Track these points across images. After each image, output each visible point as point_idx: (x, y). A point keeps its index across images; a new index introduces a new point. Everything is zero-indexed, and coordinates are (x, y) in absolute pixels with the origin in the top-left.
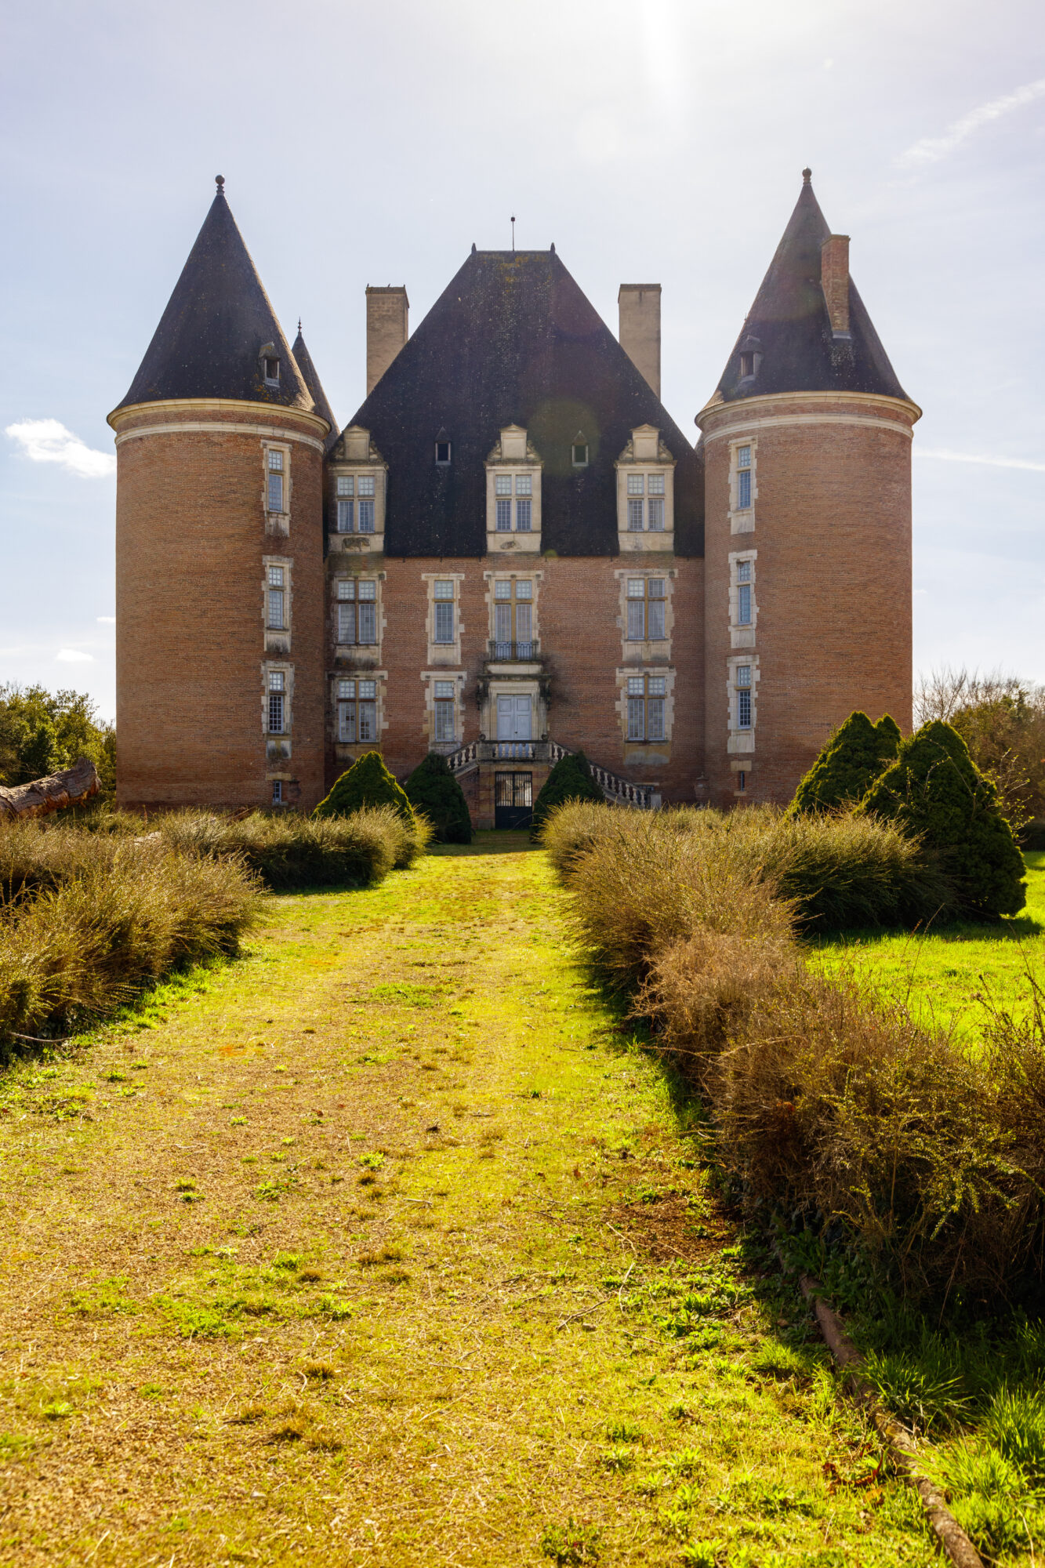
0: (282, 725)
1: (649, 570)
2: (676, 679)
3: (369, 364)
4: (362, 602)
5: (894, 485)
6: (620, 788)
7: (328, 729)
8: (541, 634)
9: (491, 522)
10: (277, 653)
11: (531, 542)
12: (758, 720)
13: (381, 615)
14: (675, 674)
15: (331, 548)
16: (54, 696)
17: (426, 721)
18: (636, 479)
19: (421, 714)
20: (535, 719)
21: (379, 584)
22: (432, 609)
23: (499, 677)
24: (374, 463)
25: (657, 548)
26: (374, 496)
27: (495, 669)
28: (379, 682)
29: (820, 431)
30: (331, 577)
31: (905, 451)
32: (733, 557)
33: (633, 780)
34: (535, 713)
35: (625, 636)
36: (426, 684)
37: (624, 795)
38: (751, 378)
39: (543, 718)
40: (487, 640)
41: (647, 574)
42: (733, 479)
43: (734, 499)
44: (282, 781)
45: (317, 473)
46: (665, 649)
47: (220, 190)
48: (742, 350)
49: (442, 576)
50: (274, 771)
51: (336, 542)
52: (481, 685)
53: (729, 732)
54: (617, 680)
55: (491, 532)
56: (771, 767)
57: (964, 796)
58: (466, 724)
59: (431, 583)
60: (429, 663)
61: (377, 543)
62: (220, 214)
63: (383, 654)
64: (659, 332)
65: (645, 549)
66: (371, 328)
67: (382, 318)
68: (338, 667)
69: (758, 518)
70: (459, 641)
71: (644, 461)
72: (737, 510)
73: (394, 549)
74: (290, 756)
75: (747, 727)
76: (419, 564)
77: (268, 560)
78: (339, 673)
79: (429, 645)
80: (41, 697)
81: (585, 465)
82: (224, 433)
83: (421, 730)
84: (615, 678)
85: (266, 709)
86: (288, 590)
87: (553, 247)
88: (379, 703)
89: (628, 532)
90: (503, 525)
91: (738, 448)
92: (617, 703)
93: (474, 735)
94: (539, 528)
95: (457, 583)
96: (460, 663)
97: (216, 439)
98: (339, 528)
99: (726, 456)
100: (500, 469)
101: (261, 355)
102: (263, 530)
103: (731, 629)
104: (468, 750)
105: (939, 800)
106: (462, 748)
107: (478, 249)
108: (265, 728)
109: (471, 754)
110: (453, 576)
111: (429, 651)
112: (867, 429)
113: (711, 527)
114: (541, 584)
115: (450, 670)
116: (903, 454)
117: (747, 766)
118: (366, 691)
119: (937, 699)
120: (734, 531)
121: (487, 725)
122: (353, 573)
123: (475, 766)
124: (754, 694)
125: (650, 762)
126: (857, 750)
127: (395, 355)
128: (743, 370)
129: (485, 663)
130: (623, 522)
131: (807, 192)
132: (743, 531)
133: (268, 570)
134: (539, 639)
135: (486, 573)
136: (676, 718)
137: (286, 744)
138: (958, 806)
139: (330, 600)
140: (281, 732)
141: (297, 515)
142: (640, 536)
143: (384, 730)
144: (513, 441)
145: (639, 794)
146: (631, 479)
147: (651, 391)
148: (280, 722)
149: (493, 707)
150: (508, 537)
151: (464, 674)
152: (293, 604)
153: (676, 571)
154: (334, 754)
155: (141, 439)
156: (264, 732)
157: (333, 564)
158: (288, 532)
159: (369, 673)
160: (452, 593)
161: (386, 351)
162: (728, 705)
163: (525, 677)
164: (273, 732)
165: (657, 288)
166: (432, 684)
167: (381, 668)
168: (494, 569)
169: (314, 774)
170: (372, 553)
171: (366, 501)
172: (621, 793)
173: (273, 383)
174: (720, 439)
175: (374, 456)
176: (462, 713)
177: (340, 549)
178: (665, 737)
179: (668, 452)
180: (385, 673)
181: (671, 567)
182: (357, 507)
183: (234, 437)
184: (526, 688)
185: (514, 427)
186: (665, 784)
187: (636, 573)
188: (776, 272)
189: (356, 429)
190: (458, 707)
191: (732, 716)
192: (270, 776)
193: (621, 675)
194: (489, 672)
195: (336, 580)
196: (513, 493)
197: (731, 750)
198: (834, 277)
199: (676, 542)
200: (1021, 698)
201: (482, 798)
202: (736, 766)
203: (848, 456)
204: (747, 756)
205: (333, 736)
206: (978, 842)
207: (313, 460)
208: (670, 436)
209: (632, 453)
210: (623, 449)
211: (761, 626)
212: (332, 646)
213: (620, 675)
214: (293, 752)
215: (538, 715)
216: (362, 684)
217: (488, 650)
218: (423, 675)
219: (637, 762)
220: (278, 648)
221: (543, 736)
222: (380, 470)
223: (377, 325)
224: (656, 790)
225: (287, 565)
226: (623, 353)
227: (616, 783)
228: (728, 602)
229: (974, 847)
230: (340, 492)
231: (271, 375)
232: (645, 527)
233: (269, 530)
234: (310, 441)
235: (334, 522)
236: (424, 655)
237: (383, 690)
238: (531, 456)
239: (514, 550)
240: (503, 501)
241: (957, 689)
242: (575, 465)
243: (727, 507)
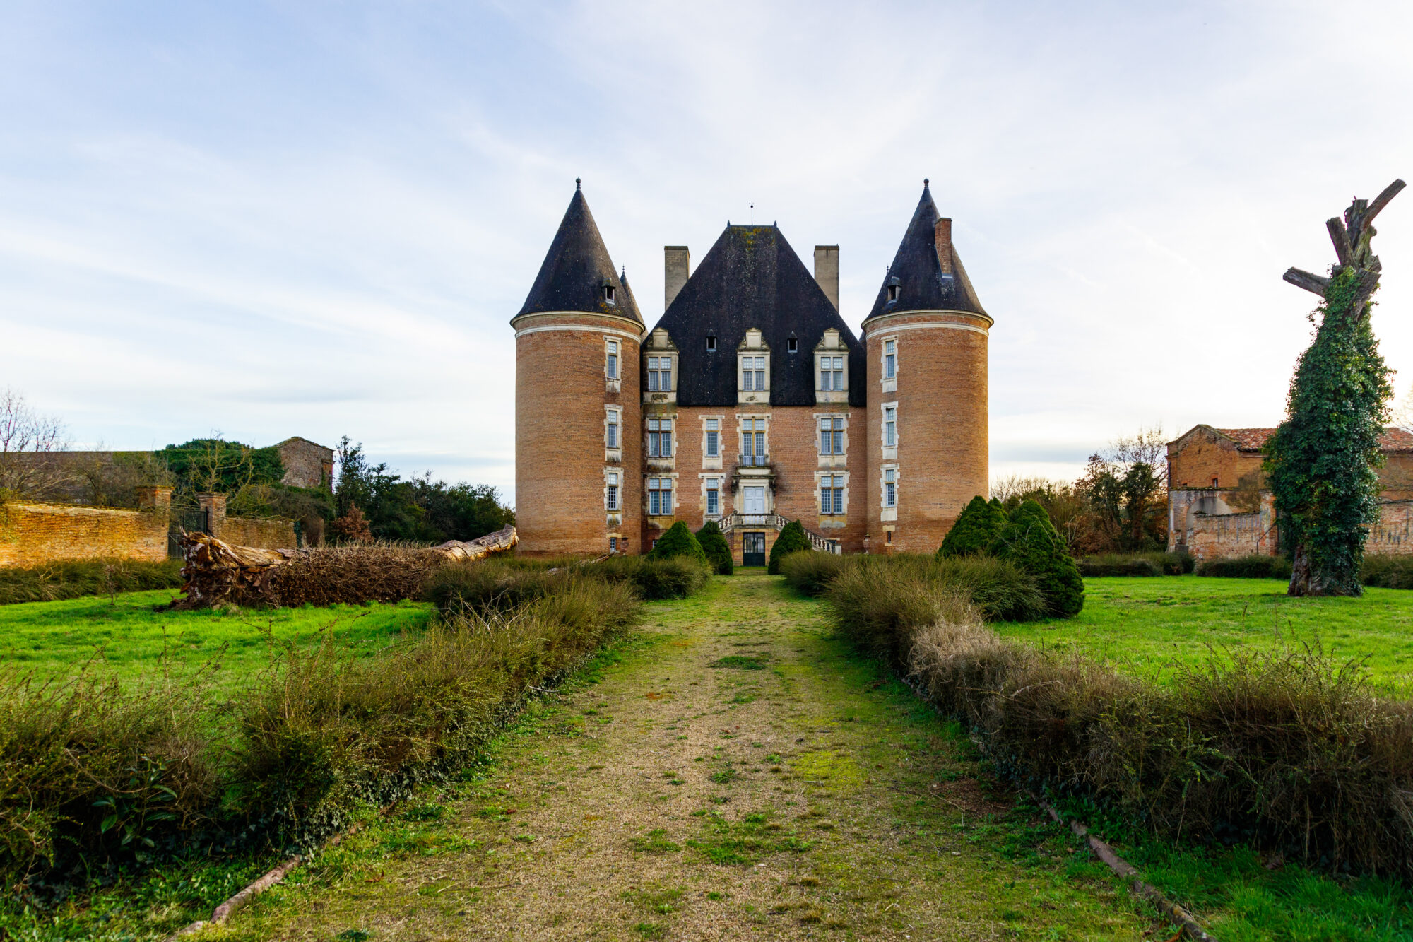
0: (617, 505)
1: (834, 413)
2: (850, 477)
3: (666, 292)
4: (663, 432)
5: (978, 364)
6: (817, 542)
7: (644, 507)
8: (770, 451)
9: (740, 386)
10: (613, 462)
11: (764, 397)
12: (899, 501)
13: (675, 439)
14: (849, 474)
15: (645, 400)
16: (475, 488)
17: (702, 503)
18: (825, 360)
19: (698, 499)
20: (766, 501)
21: (673, 422)
22: (705, 436)
23: (745, 477)
24: (671, 350)
25: (839, 401)
26: (670, 369)
27: (742, 472)
28: (674, 479)
29: (936, 332)
30: (645, 418)
31: (984, 344)
32: (884, 406)
33: (824, 537)
34: (766, 498)
35: (820, 452)
36: (702, 481)
37: (819, 546)
38: (894, 301)
39: (771, 500)
40: (738, 455)
41: (832, 416)
42: (884, 360)
43: (884, 372)
44: (616, 538)
45: (637, 355)
46: (843, 460)
47: (578, 187)
48: (889, 284)
49: (711, 417)
50: (610, 532)
51: (648, 396)
52: (735, 481)
53: (881, 509)
54: (815, 478)
55: (740, 391)
56: (907, 529)
58: (726, 504)
59: (705, 421)
60: (704, 468)
61: (672, 397)
62: (578, 201)
63: (676, 463)
64: (838, 273)
65: (831, 401)
66: (667, 270)
67: (674, 265)
68: (648, 471)
69: (899, 383)
70: (721, 455)
71: (831, 349)
72: (887, 378)
73: (682, 403)
74: (621, 523)
75: (892, 505)
76: (697, 410)
77: (608, 407)
78: (650, 474)
79: (704, 457)
80: (467, 488)
81: (795, 351)
82: (581, 331)
83: (698, 507)
84: (813, 477)
85: (607, 495)
86: (620, 425)
87: (775, 223)
88: (674, 492)
89: (821, 391)
90: (748, 388)
91: (886, 342)
92: (815, 492)
94: (768, 388)
95: (720, 421)
96: (722, 468)
97: (576, 335)
98: (650, 388)
99: (880, 347)
100: (746, 354)
101: (605, 284)
102: (605, 389)
103: (883, 448)
104: (727, 520)
105: (1034, 546)
106: (724, 519)
107: (731, 224)
108: (606, 507)
109: (729, 522)
110: (717, 417)
111: (704, 461)
112: (962, 331)
113: (870, 388)
114: (770, 422)
115: (716, 472)
116: (983, 346)
117: (892, 528)
118: (665, 485)
120: (884, 390)
121: (738, 505)
122: (658, 415)
123: (731, 529)
124: (897, 486)
125: (834, 526)
126: (978, 517)
127: (682, 286)
128: (889, 296)
129: (737, 468)
130: (818, 386)
131: (926, 195)
132: (890, 390)
133: (608, 413)
134: (769, 454)
135: (737, 415)
136: (851, 500)
137: (619, 516)
138: (1045, 550)
139: (644, 431)
140: (616, 509)
141: (625, 381)
142: (828, 393)
143: (676, 508)
144: (754, 338)
145: (828, 545)
146: (823, 360)
147: (833, 307)
148: (614, 503)
149: (742, 494)
150: (751, 394)
151: (724, 475)
152: (623, 433)
153: (850, 414)
154: (647, 522)
155: (531, 334)
156: (606, 509)
157: (646, 409)
158: (619, 390)
159: (667, 474)
160: (717, 427)
161: (676, 284)
162: (881, 493)
163: (760, 477)
164: (611, 509)
165: (836, 248)
166: (705, 480)
167: (675, 471)
168: (742, 412)
169: (635, 534)
170: (669, 403)
171: (667, 372)
172: (817, 545)
173: (610, 302)
174: (876, 337)
175: (671, 346)
176: (724, 497)
177: (650, 400)
178: (843, 511)
179: (845, 344)
181: (847, 411)
182: (660, 375)
183: (586, 334)
184: (761, 483)
185: (754, 330)
186: (843, 539)
187: (826, 415)
188: (909, 239)
189: (658, 330)
190: (721, 494)
191: (883, 499)
192: (609, 536)
194: (739, 474)
195: (647, 419)
196: (753, 368)
197: (883, 519)
198: (943, 244)
199: (850, 397)
201: (736, 547)
202: (886, 528)
203: (952, 347)
204: (892, 523)
205: (646, 511)
206: (1056, 571)
207: (634, 348)
208: (845, 334)
209: (824, 345)
210: (818, 342)
211: (900, 446)
212: (646, 458)
213: (817, 475)
214: (623, 520)
215: (768, 498)
216: (663, 480)
217: (738, 460)
218: (700, 475)
219: (826, 527)
220: (614, 459)
221: (771, 511)
222: (675, 355)
223: (671, 268)
224: (838, 543)
225: (620, 409)
226: (817, 286)
227: (815, 539)
228: (881, 432)
229: (1055, 573)
230: (651, 367)
231: (610, 296)
232: (832, 388)
233: (608, 389)
234: (632, 336)
235: (647, 384)
236: (700, 464)
237: (676, 484)
238: (764, 346)
239: (754, 401)
240: (748, 372)
241: (1010, 484)
242: (790, 351)
243: (880, 376)
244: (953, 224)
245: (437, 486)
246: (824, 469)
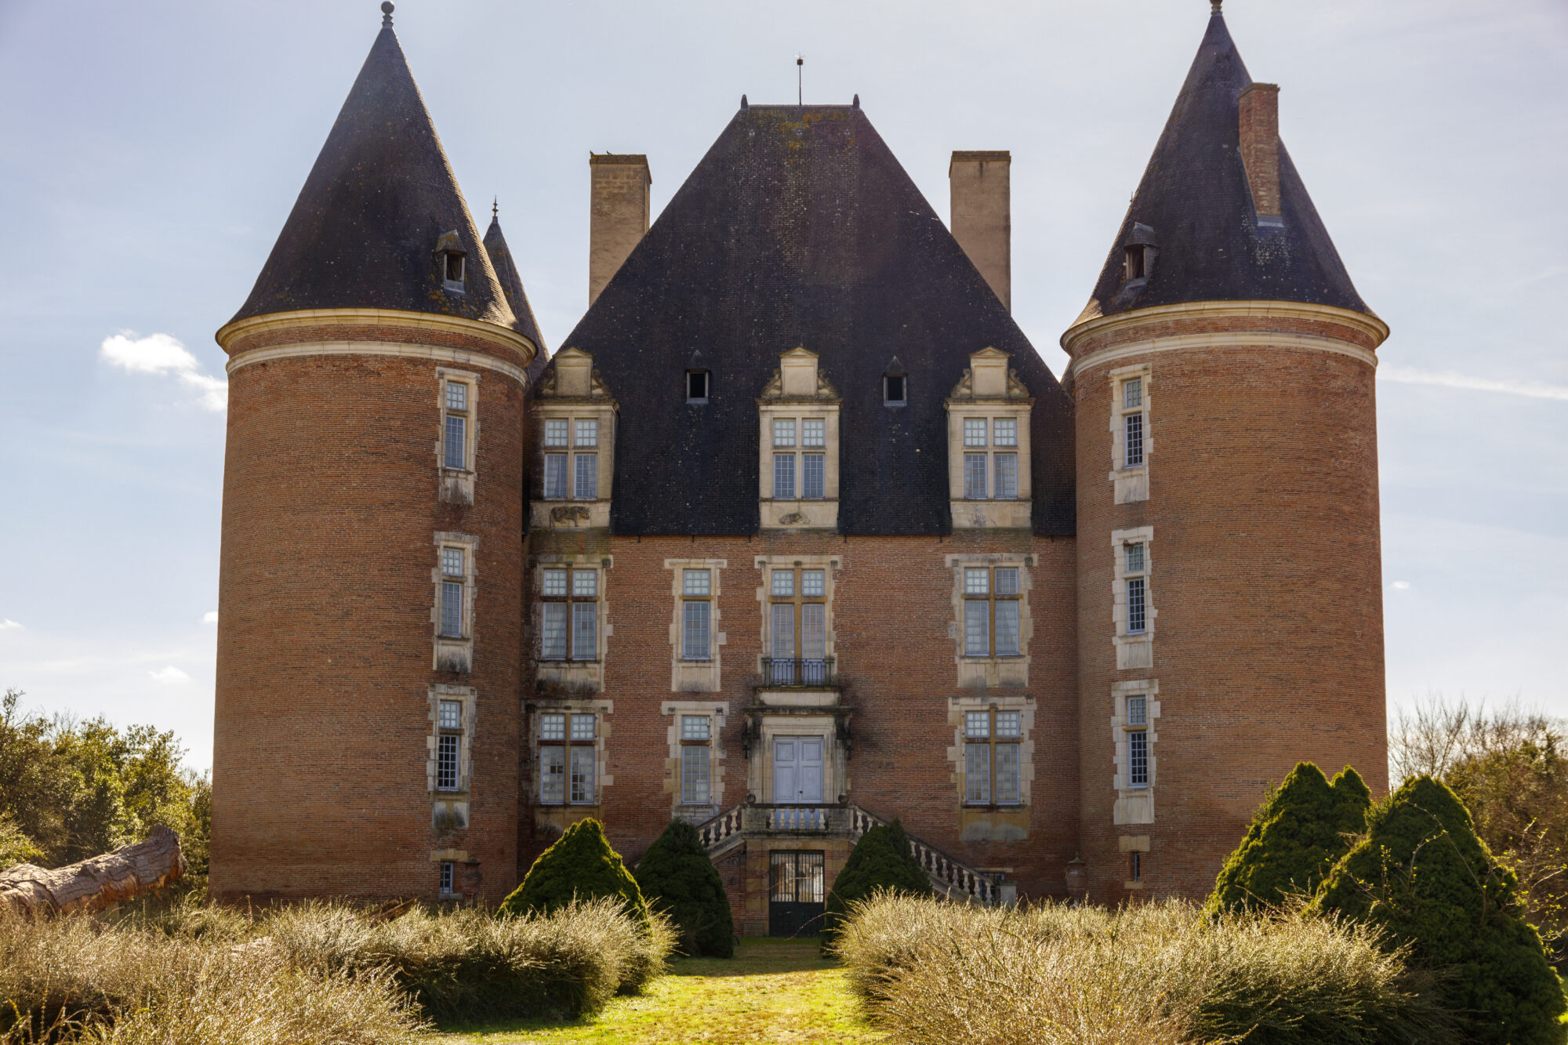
0: (456, 779)
1: (996, 556)
2: (1037, 714)
3: (592, 262)
4: (578, 599)
5: (1352, 434)
6: (955, 876)
7: (524, 784)
8: (837, 647)
9: (766, 488)
10: (451, 673)
11: (825, 515)
12: (1159, 775)
13: (605, 618)
14: (1034, 707)
15: (534, 522)
17: (668, 774)
18: (975, 424)
19: (661, 765)
20: (829, 772)
21: (602, 574)
22: (679, 610)
23: (776, 711)
24: (597, 400)
25: (1008, 524)
26: (596, 447)
27: (770, 698)
28: (600, 717)
29: (1240, 357)
30: (533, 564)
31: (1366, 386)
32: (1118, 537)
33: (972, 865)
34: (828, 764)
35: (962, 651)
36: (669, 720)
37: (961, 886)
38: (1141, 282)
39: (841, 770)
40: (759, 656)
41: (992, 561)
42: (1118, 426)
43: (1119, 451)
44: (454, 862)
45: (516, 414)
46: (1020, 670)
47: (387, 21)
48: (1127, 243)
49: (694, 563)
50: (442, 848)
51: (542, 513)
52: (750, 722)
53: (1115, 794)
54: (950, 716)
55: (766, 500)
56: (1179, 845)
57: (1467, 889)
58: (727, 779)
59: (678, 573)
60: (674, 689)
61: (600, 515)
62: (386, 54)
63: (606, 676)
64: (1007, 218)
65: (989, 524)
66: (597, 212)
67: (613, 198)
68: (541, 693)
69: (1155, 481)
70: (718, 657)
71: (988, 398)
72: (1123, 470)
73: (626, 525)
74: (467, 825)
75: (1142, 786)
76: (660, 544)
77: (442, 538)
78: (543, 703)
79: (674, 663)
80: (103, 736)
81: (901, 404)
82: (383, 357)
83: (660, 787)
84: (947, 712)
85: (434, 755)
86: (470, 581)
87: (856, 100)
88: (601, 746)
89: (965, 500)
90: (784, 493)
91: (1123, 381)
92: (950, 749)
93: (739, 796)
94: (836, 494)
95: (716, 573)
96: (718, 689)
97: (371, 365)
98: (545, 493)
99: (1106, 391)
100: (780, 409)
101: (440, 248)
102: (436, 494)
103: (1116, 641)
104: (730, 818)
105: (1430, 896)
106: (721, 815)
107: (750, 103)
108: (431, 783)
109: (734, 824)
110: (709, 562)
111: (674, 672)
112: (1311, 354)
113: (1085, 494)
114: (839, 575)
115: (704, 699)
116: (1363, 390)
117: (1143, 844)
118: (581, 729)
119: (1424, 745)
120: (1118, 499)
121: (758, 781)
122: (565, 558)
123: (739, 842)
124: (1152, 737)
125: (998, 836)
126: (1306, 820)
127: (631, 249)
128: (1129, 271)
129: (756, 689)
130: (958, 485)
131: (1218, 25)
132: (1132, 499)
133: (441, 552)
134: (835, 655)
135: (757, 559)
136: (1037, 772)
137: (462, 807)
138: (1459, 904)
139: (530, 597)
140: (455, 789)
141: (486, 474)
142: (983, 506)
143: (605, 788)
144: (799, 371)
145: (982, 885)
146: (968, 424)
147: (996, 300)
148: (453, 775)
149: (768, 755)
150: (790, 508)
151: (725, 705)
152: (477, 601)
153: (1035, 557)
154: (533, 821)
155: (264, 365)
156: (430, 789)
157: (537, 543)
158: (471, 498)
159: (585, 703)
160: (709, 587)
161: (617, 244)
162: (1113, 753)
163: (813, 711)
164: (443, 789)
165: (1004, 157)
166: (678, 719)
167: (604, 697)
168: (770, 552)
169: (502, 852)
170: (591, 529)
171: (587, 453)
172: (956, 883)
173: (456, 287)
174: (1098, 369)
175: (598, 391)
176: (722, 762)
177: (546, 523)
178: (1021, 799)
179: (1022, 386)
180: (609, 704)
181: (1028, 550)
182: (573, 461)
183: (393, 363)
184: (815, 727)
185: (799, 352)
186: (1021, 869)
187: (978, 558)
188: (1175, 135)
189: (572, 352)
190: (716, 754)
191: (1120, 769)
192: (437, 855)
193: (956, 708)
194: (762, 703)
195: (539, 567)
196: (799, 445)
197: (1119, 819)
198: (1257, 142)
199: (1035, 515)
200: (1549, 745)
201: (750, 889)
202: (1127, 843)
203: (1284, 393)
204: (1143, 829)
205: (532, 796)
206: (1493, 958)
207: (510, 395)
208: (1025, 364)
209: (970, 388)
210: (957, 382)
211: (1160, 637)
212: (533, 664)
213: (954, 708)
214: (471, 818)
215: (834, 766)
216: (575, 719)
217: (760, 670)
218: (665, 706)
219: (979, 837)
220: (453, 666)
221: (840, 798)
222: (607, 410)
223: (606, 207)
224: (1009, 879)
225: (470, 546)
226: (957, 248)
227: (949, 868)
228: (1112, 602)
229: (1486, 966)
230: (549, 442)
231: (453, 276)
232: (991, 493)
233: (444, 495)
234: (506, 368)
235: (539, 485)
236: (666, 677)
237: (606, 728)
238: (825, 391)
239: (799, 525)
240: (784, 455)
241: (1455, 730)
242: (888, 404)
243: (1109, 465)
244: (1281, 96)
245: (29, 729)
246: (970, 692)
